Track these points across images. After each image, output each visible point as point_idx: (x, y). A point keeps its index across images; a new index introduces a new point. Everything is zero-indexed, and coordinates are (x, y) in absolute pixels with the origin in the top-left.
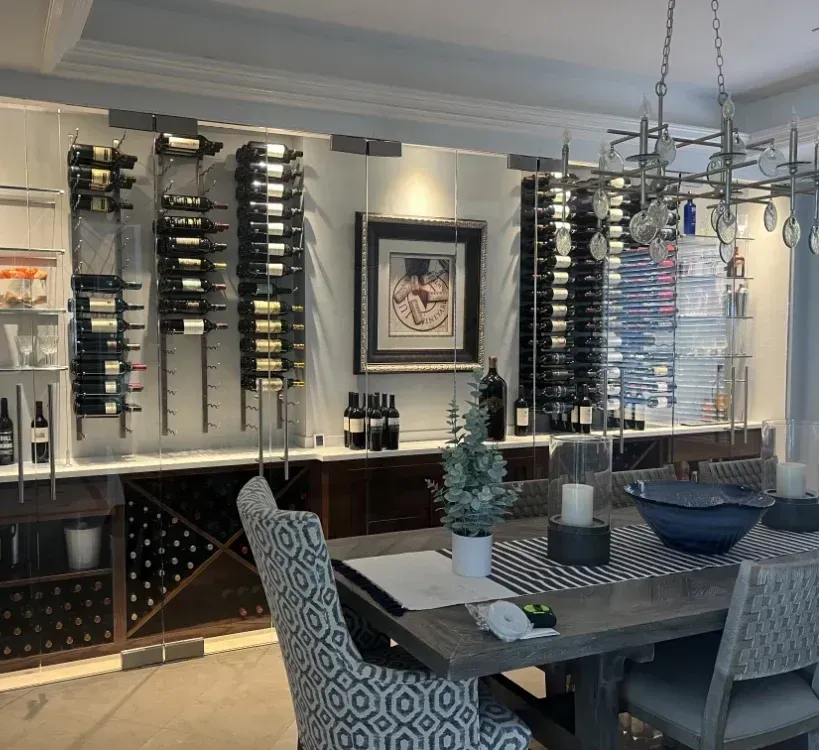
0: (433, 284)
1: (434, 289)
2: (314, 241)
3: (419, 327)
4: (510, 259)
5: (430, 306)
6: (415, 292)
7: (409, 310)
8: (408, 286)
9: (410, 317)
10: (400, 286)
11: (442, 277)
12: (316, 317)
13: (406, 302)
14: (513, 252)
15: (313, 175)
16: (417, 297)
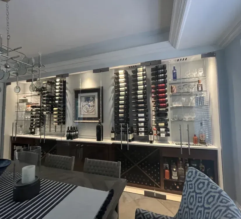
0: (91, 102)
1: (91, 103)
2: (67, 96)
3: (88, 112)
4: (111, 94)
5: (90, 107)
6: (87, 105)
7: (85, 109)
8: (85, 103)
9: (86, 110)
10: (84, 103)
11: (93, 100)
12: (67, 111)
13: (85, 107)
14: (112, 93)
15: (68, 83)
16: (87, 106)
